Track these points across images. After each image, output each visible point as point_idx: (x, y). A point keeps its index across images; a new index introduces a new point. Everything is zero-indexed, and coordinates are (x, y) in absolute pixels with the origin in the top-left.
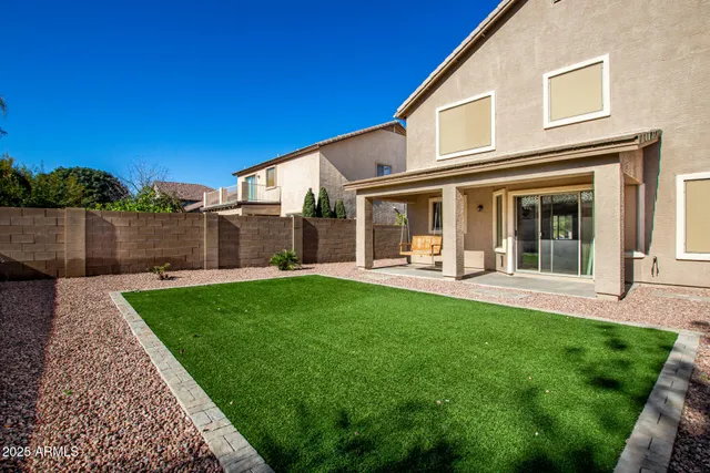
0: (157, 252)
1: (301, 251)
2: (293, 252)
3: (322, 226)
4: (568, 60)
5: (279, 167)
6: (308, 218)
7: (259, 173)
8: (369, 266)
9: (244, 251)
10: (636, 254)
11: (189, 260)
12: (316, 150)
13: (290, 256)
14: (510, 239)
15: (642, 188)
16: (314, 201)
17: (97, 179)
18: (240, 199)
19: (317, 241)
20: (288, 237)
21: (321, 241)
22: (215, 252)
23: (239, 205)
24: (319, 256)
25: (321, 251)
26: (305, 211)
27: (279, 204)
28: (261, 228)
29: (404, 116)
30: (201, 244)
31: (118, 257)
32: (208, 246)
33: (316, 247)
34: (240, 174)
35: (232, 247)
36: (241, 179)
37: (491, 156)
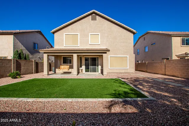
3: (23, 62)
4: (93, 32)
6: (17, 59)
8: (48, 74)
14: (84, 66)
21: (22, 68)
29: (54, 33)
37: (79, 48)
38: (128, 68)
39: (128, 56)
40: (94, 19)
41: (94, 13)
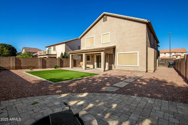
0: (29, 65)
1: (60, 65)
2: (58, 65)
3: (64, 60)
4: (105, 32)
5: (56, 46)
6: (62, 58)
7: (52, 47)
8: (72, 68)
9: (47, 65)
10: (112, 65)
11: (36, 67)
12: (64, 43)
13: (57, 66)
14: (96, 63)
15: (113, 54)
16: (63, 55)
17: (8, 47)
18: (47, 53)
19: (63, 63)
20: (57, 62)
21: (64, 63)
22: (41, 65)
23: (47, 55)
24: (64, 66)
25: (64, 65)
26: (61, 57)
27: (56, 55)
28: (51, 60)
29: (81, 38)
30: (38, 63)
31: (21, 66)
32: (40, 64)
33: (63, 64)
34: (47, 47)
35: (45, 64)
36: (47, 49)
37: (94, 48)
38: (138, 66)
39: (138, 52)
40: (105, 20)
41: (104, 15)
